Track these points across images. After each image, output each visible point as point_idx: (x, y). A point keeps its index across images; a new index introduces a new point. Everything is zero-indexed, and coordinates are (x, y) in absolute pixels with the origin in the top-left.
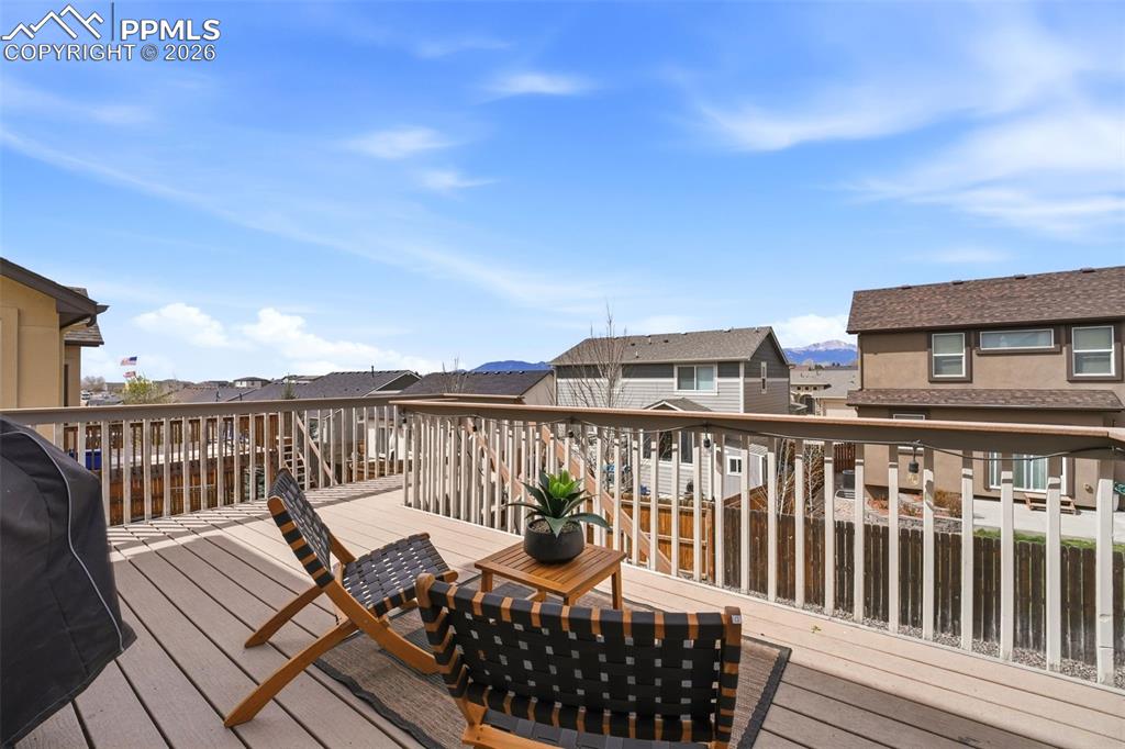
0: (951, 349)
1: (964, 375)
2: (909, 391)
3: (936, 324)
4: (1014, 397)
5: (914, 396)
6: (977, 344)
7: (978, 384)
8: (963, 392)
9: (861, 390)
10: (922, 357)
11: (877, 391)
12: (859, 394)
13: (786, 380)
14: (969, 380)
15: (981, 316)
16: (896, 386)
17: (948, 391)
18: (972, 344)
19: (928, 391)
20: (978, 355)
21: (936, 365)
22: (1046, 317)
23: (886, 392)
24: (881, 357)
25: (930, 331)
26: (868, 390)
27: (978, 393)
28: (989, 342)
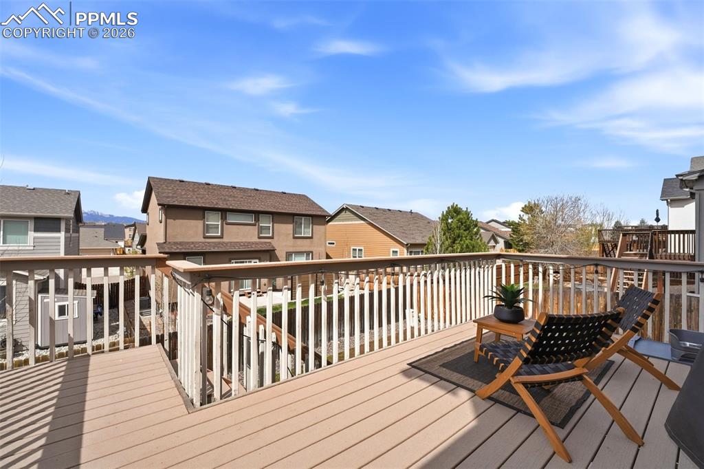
0: (214, 220)
1: (219, 234)
2: (193, 243)
3: (207, 206)
4: (241, 246)
5: (197, 246)
6: (226, 219)
7: (225, 240)
8: (219, 243)
9: (165, 243)
10: (199, 223)
11: (175, 243)
12: (165, 245)
13: (77, 235)
14: (221, 237)
15: (227, 204)
16: (186, 240)
17: (213, 242)
18: (224, 218)
19: (204, 243)
20: (226, 224)
21: (207, 228)
22: (252, 209)
23: (181, 244)
24: (179, 222)
25: (204, 209)
26: (170, 243)
27: (227, 244)
28: (231, 218)
